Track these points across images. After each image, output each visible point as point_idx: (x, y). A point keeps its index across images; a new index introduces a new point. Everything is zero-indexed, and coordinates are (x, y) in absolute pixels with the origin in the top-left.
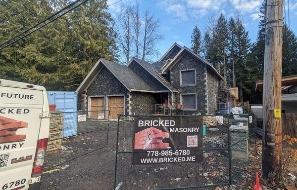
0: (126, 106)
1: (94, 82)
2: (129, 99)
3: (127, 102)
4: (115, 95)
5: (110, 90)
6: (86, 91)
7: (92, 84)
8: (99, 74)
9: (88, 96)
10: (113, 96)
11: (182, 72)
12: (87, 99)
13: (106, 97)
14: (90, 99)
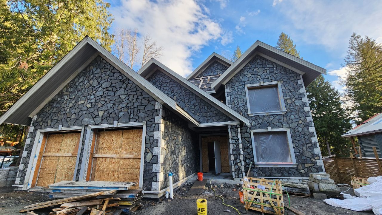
0: (149, 155)
1: (61, 95)
2: (159, 134)
3: (152, 143)
4: (115, 124)
5: (101, 113)
6: (35, 118)
7: (53, 101)
8: (79, 76)
9: (35, 130)
10: (110, 126)
11: (249, 89)
12: (33, 136)
13: (89, 131)
14: (39, 137)
